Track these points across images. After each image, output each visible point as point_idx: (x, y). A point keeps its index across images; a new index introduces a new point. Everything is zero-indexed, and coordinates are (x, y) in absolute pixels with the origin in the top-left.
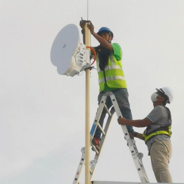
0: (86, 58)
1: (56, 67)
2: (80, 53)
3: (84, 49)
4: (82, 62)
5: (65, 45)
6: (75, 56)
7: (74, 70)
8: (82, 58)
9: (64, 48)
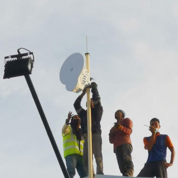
0: (88, 79)
1: (65, 85)
2: (83, 75)
3: (86, 72)
4: (85, 82)
5: (72, 69)
6: (80, 77)
7: (79, 88)
8: (85, 79)
9: (71, 70)
